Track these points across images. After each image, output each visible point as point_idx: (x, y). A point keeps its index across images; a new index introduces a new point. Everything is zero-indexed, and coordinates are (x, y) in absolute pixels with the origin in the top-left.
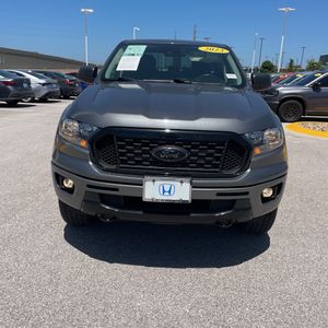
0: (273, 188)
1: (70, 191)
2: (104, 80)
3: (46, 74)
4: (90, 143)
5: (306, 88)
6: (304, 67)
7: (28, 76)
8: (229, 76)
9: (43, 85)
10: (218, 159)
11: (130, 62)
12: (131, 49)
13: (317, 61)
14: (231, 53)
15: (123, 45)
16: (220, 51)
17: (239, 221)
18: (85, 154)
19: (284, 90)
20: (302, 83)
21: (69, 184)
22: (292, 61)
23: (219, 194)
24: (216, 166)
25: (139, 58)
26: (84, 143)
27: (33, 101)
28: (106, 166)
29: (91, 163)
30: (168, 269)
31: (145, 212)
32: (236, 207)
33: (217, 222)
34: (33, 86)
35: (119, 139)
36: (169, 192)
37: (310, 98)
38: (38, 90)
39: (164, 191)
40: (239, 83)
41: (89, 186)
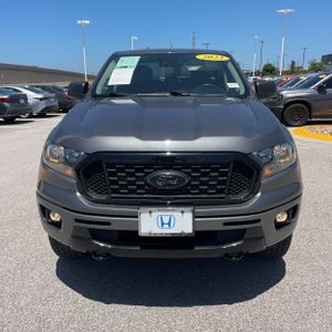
0: (288, 212)
1: (57, 225)
2: (95, 96)
3: (44, 88)
4: (77, 170)
5: (311, 91)
6: (306, 68)
7: (25, 91)
8: (230, 85)
9: (41, 99)
10: (223, 182)
11: (122, 75)
12: (123, 61)
13: (319, 61)
14: (232, 60)
15: (115, 57)
16: (219, 58)
17: (251, 252)
18: (72, 184)
19: (288, 94)
20: (306, 86)
21: (55, 217)
22: (293, 63)
23: (226, 224)
24: (221, 191)
25: (132, 70)
26: (70, 172)
27: (31, 116)
28: (95, 196)
29: (78, 194)
30: (173, 309)
31: (142, 247)
32: (246, 237)
33: (226, 255)
34: (30, 101)
35: (109, 166)
36: (169, 224)
37: (316, 101)
38: (36, 105)
39: (163, 224)
40: (242, 92)
41: (77, 220)
